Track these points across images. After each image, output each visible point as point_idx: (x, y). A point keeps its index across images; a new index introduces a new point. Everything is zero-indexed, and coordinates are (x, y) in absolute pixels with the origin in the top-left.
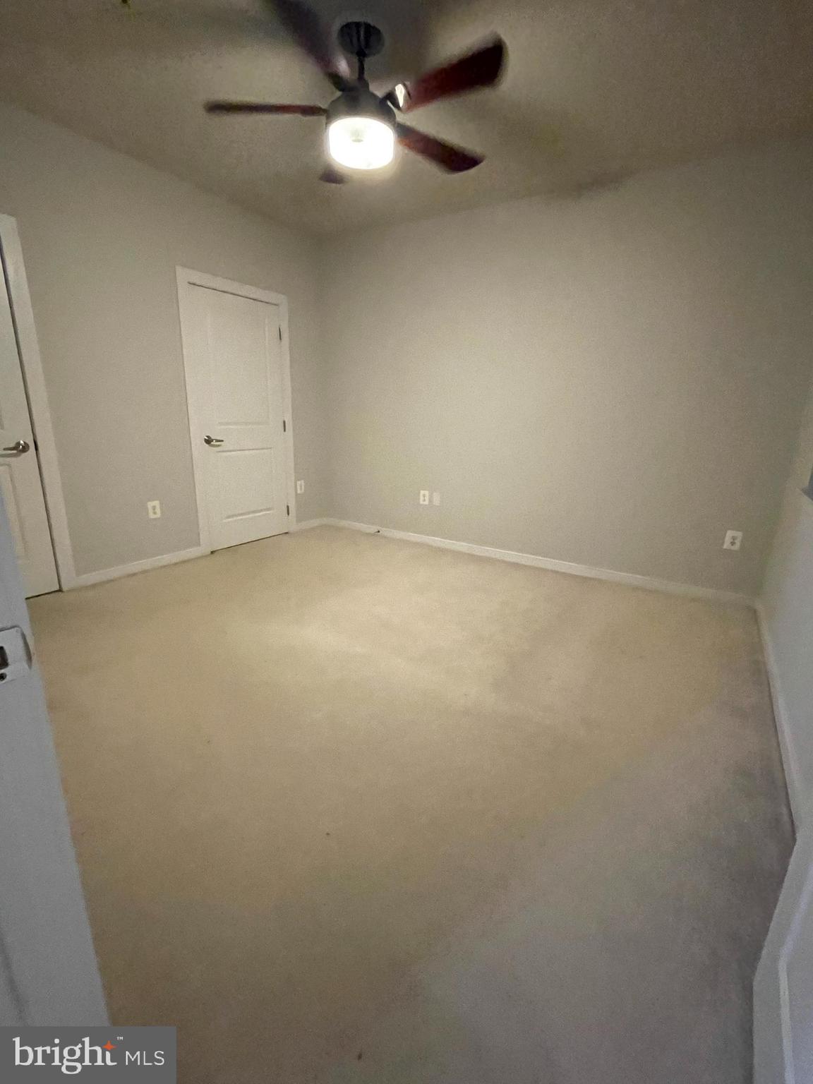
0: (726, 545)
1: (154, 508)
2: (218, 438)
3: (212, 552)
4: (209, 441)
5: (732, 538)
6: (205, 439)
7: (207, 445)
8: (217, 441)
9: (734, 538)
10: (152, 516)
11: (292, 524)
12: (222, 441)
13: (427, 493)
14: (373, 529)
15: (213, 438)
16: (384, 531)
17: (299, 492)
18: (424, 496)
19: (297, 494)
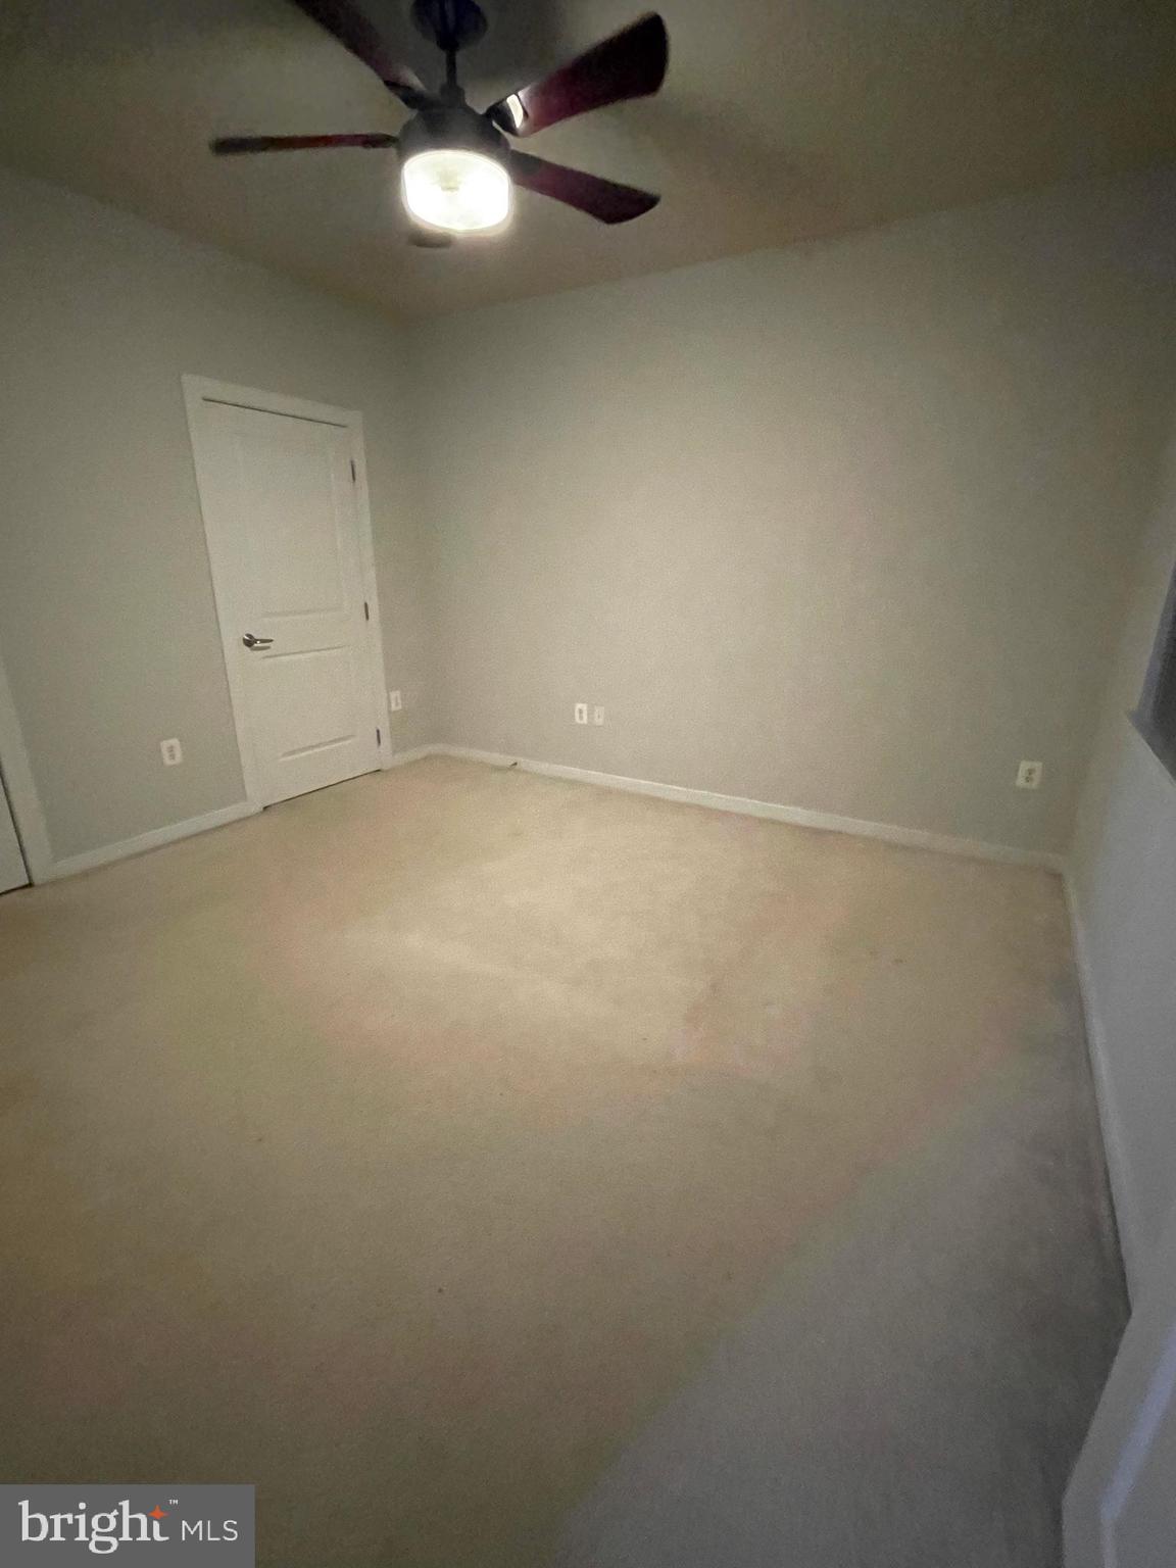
0: (1021, 782)
1: (171, 749)
2: (264, 637)
3: (265, 808)
4: (250, 642)
5: (1028, 773)
6: (244, 640)
7: (247, 649)
8: (263, 641)
9: (1031, 772)
10: (168, 762)
11: (386, 756)
12: (271, 641)
13: (584, 707)
14: (508, 760)
15: (256, 636)
16: (524, 763)
17: (394, 707)
18: (581, 711)
19: (389, 712)
